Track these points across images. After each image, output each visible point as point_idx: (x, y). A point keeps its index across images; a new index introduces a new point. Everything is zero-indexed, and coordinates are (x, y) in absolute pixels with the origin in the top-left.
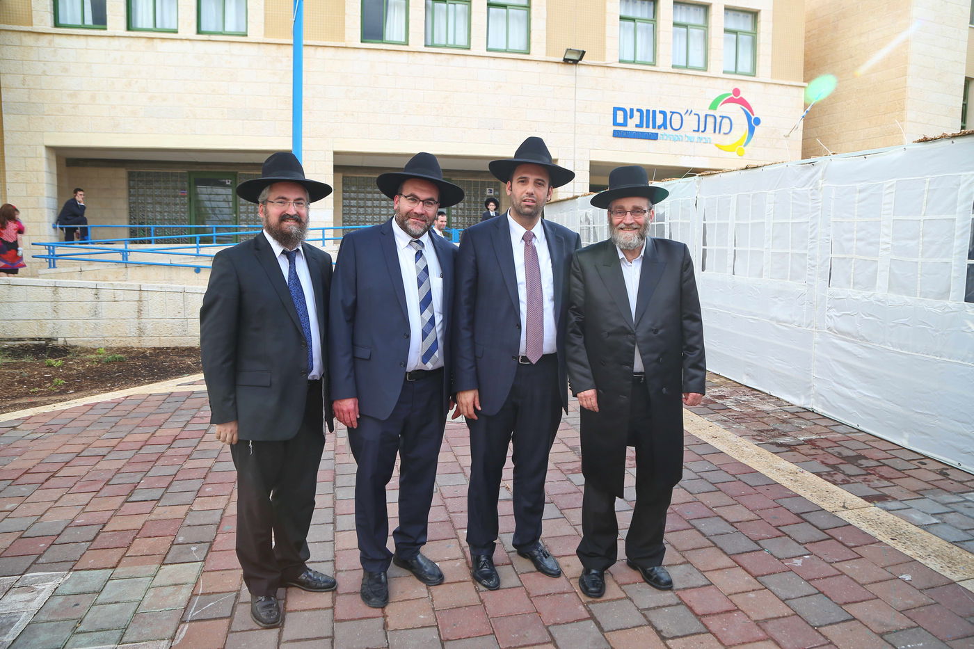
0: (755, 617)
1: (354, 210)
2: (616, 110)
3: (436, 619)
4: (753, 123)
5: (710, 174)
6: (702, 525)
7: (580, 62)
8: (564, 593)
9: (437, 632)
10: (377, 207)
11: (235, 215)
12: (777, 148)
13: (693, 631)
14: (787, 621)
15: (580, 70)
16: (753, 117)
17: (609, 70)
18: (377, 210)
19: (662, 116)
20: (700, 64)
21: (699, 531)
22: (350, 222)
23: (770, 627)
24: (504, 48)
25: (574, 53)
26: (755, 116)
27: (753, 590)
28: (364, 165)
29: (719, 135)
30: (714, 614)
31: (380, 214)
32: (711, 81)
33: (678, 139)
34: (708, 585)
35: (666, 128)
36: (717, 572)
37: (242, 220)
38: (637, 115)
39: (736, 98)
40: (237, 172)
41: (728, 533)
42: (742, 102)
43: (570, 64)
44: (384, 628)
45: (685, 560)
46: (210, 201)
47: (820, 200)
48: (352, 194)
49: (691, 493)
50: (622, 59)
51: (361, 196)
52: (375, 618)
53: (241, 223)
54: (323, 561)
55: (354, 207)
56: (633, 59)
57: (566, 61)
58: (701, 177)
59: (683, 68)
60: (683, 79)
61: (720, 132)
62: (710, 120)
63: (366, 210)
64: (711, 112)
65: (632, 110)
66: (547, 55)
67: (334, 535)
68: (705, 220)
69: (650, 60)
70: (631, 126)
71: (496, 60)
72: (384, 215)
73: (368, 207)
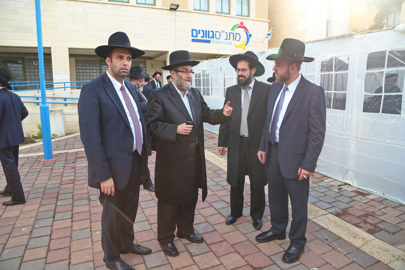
0: (231, 243)
1: (81, 74)
2: (193, 30)
3: (94, 258)
4: (249, 36)
5: (226, 57)
6: (216, 205)
7: (177, 10)
8: (152, 240)
9: (93, 264)
10: (91, 73)
11: (24, 77)
12: (258, 47)
13: (205, 252)
14: (244, 243)
15: (177, 13)
16: (249, 34)
17: (189, 13)
18: (92, 74)
19: (212, 33)
20: (227, 12)
21: (214, 207)
22: (79, 79)
23: (237, 247)
24: (144, 2)
25: (175, 6)
26: (250, 33)
27: (232, 231)
28: (85, 54)
29: (235, 41)
30: (215, 243)
31: (93, 76)
32: (232, 19)
33: (219, 43)
34: (214, 231)
35: (213, 38)
36: (219, 225)
37: (28, 79)
38: (201, 32)
39: (242, 26)
40: (24, 57)
41: (225, 207)
42: (244, 27)
43: (173, 10)
44: (69, 265)
45: (206, 221)
46: (15, 71)
47: (267, 67)
48: (80, 67)
49: (213, 191)
50: (195, 8)
51: (84, 68)
52: (65, 260)
53: (28, 80)
54: (46, 236)
55: (81, 73)
56: (199, 9)
57: (171, 9)
58: (222, 58)
59: (220, 13)
60: (220, 18)
61: (235, 40)
62: (232, 35)
63: (86, 74)
64: (232, 32)
65: (199, 30)
66: (163, 6)
67: (53, 223)
68: (224, 76)
69: (207, 9)
70: (199, 37)
71: (141, 8)
72: (95, 76)
73: (88, 73)
